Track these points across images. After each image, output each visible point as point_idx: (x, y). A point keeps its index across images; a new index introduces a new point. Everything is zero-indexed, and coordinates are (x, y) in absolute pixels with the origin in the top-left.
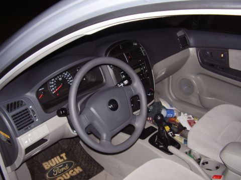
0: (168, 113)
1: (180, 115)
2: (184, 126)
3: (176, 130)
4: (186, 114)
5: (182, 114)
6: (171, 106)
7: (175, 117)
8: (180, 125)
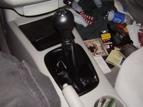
0: (116, 17)
1: (132, 24)
2: (131, 39)
3: (118, 41)
4: (140, 24)
5: (135, 22)
6: (125, 10)
7: (125, 25)
8: (127, 36)
